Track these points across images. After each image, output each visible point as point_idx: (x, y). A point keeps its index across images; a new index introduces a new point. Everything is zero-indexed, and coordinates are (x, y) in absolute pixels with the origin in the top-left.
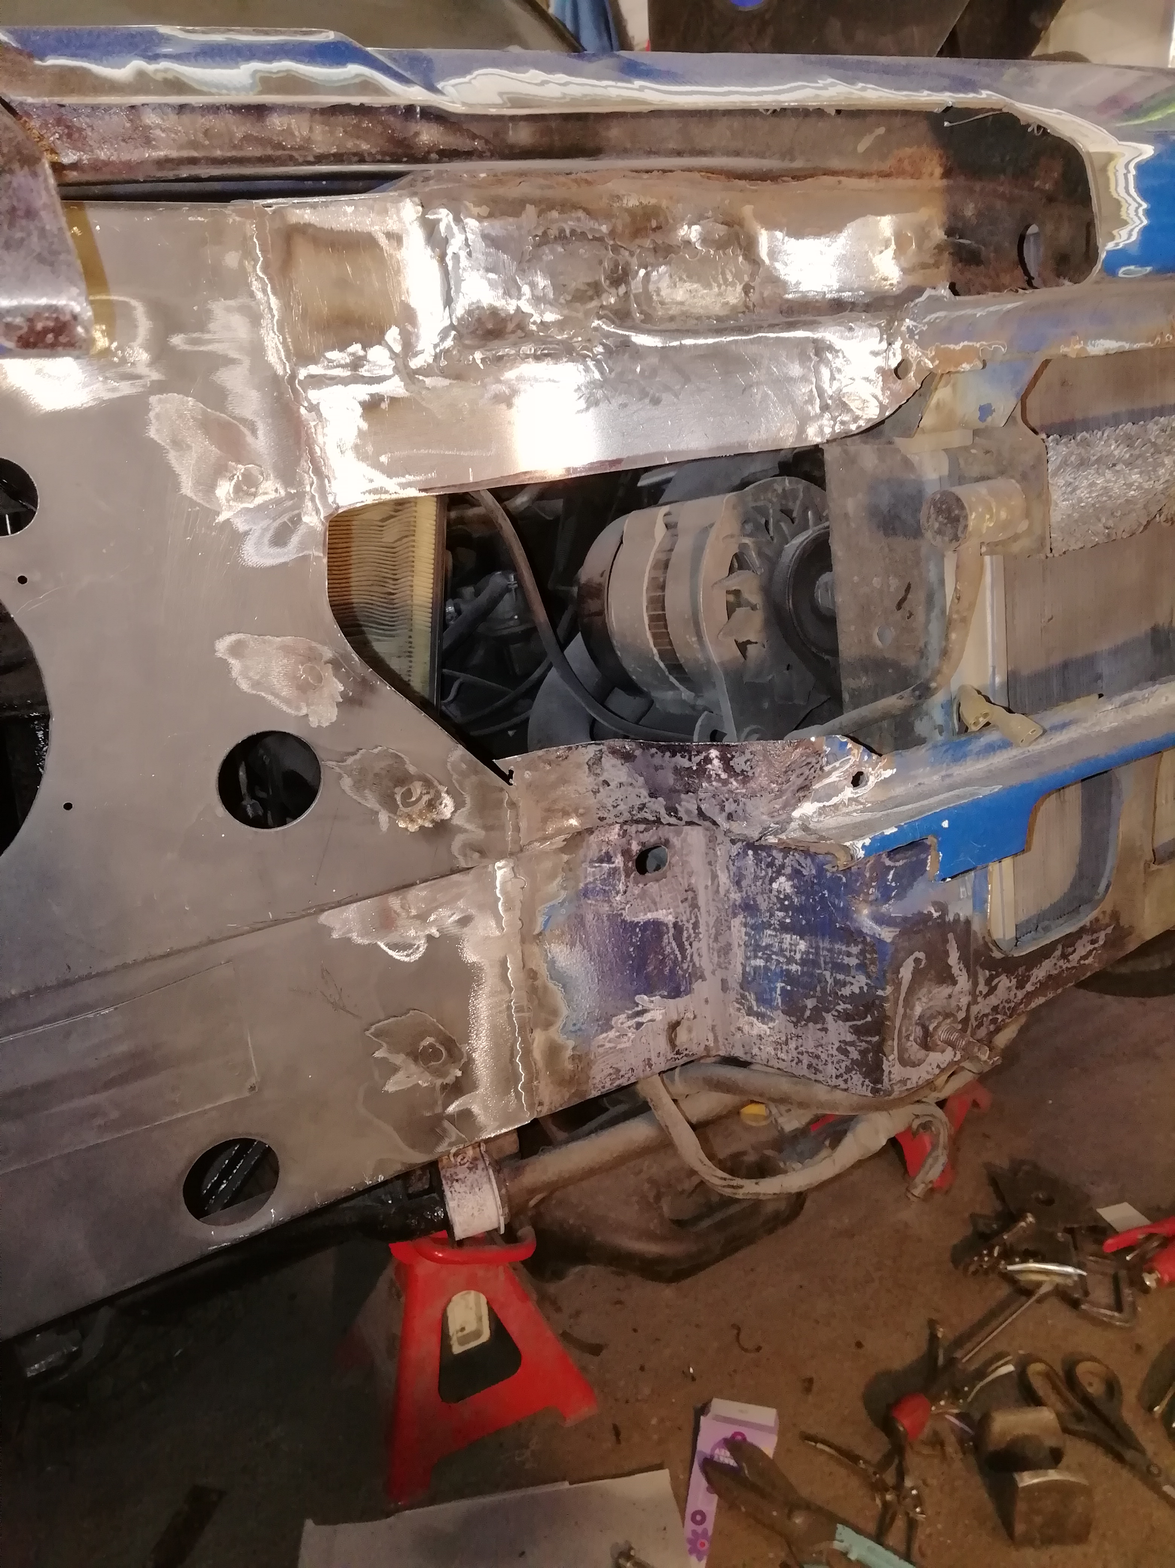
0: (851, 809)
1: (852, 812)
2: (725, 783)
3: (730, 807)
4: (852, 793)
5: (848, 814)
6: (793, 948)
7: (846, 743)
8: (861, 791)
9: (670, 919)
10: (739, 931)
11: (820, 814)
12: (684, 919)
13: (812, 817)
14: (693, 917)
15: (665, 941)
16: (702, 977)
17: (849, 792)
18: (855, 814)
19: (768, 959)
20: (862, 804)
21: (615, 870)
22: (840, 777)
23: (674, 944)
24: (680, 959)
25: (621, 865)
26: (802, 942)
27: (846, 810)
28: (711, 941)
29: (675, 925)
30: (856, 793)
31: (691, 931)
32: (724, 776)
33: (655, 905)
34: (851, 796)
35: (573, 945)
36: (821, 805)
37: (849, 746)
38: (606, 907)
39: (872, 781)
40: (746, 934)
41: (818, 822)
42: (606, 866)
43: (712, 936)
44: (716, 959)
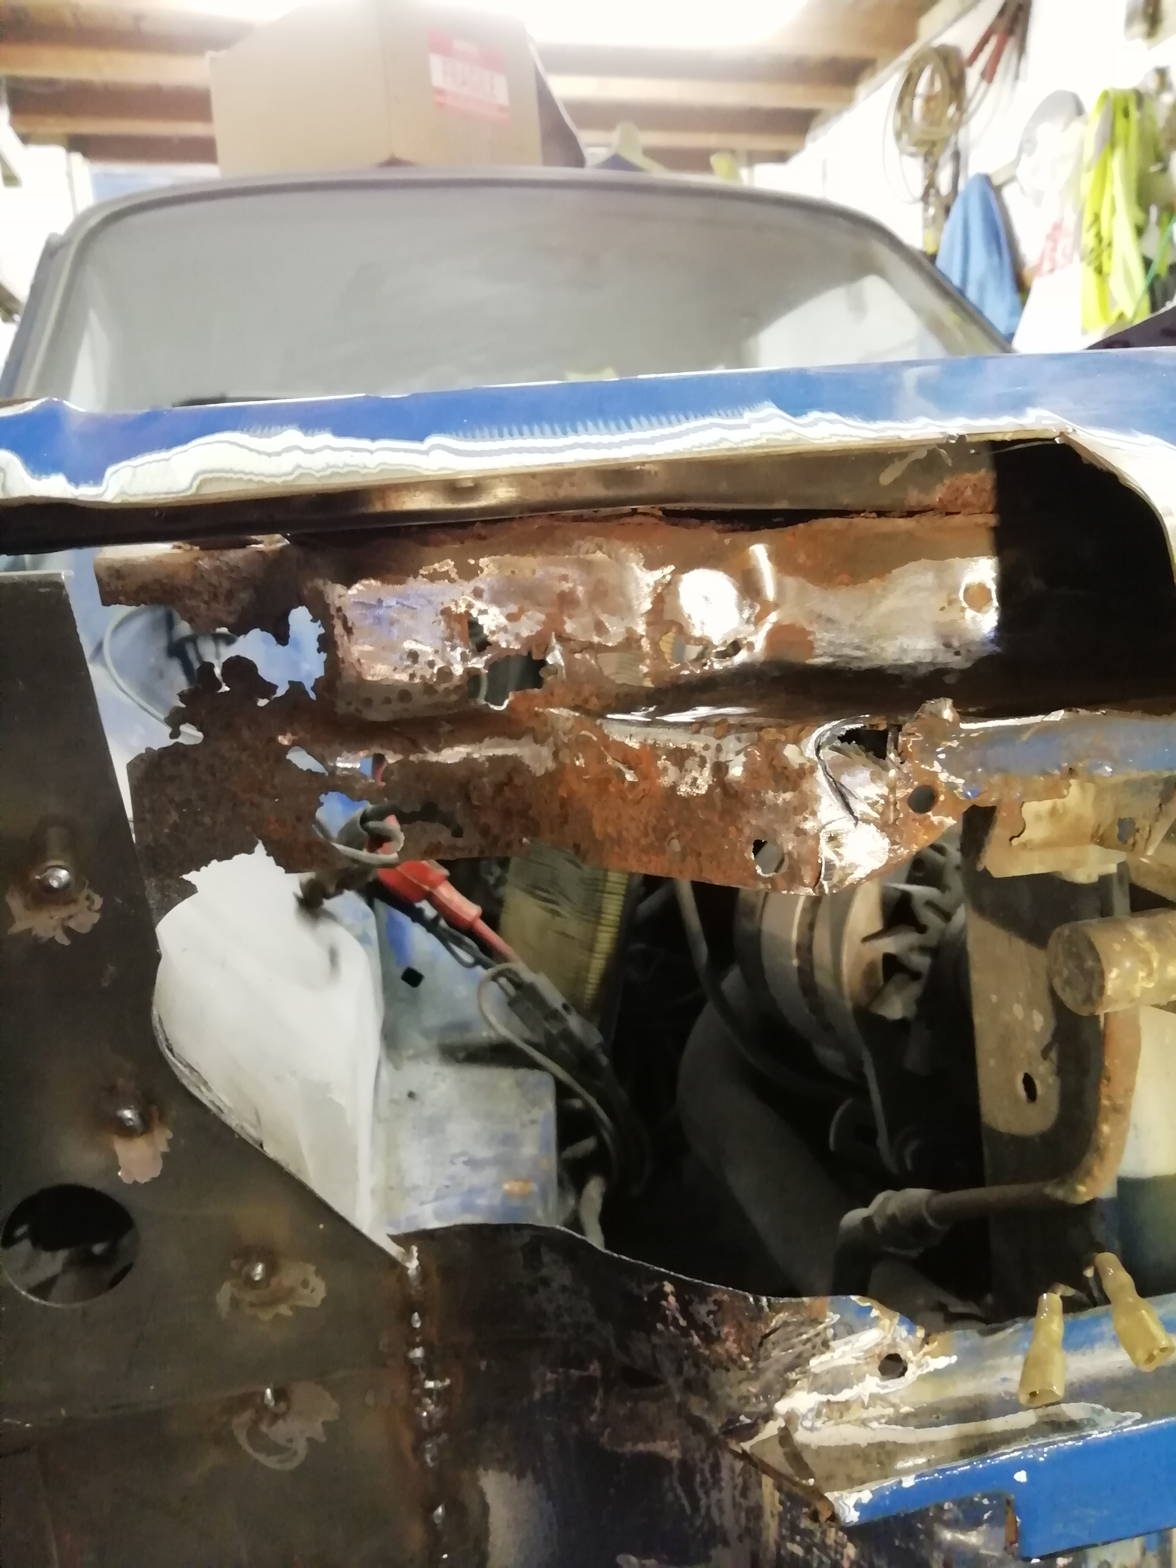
0: (872, 1412)
1: (870, 1420)
2: (685, 1332)
3: (689, 1370)
4: (878, 1385)
5: (864, 1423)
6: (840, 1549)
7: (870, 1309)
8: (895, 1385)
9: (675, 1454)
10: (772, 1495)
11: (818, 1415)
12: (697, 1456)
13: (805, 1417)
14: (711, 1455)
15: (666, 1483)
16: (726, 1543)
17: (872, 1384)
18: (875, 1425)
19: (808, 1550)
20: (894, 1406)
21: (591, 1380)
22: (857, 1358)
23: (679, 1490)
24: (688, 1510)
25: (598, 1374)
26: (850, 1545)
27: (865, 1414)
28: (737, 1494)
29: (683, 1463)
30: (885, 1387)
31: (708, 1475)
32: (683, 1322)
33: (652, 1434)
34: (876, 1390)
35: (521, 1475)
36: (824, 1398)
37: (875, 1313)
38: (574, 1430)
39: (912, 1373)
40: (781, 1503)
41: (812, 1429)
42: (574, 1373)
43: (739, 1487)
44: (743, 1521)
